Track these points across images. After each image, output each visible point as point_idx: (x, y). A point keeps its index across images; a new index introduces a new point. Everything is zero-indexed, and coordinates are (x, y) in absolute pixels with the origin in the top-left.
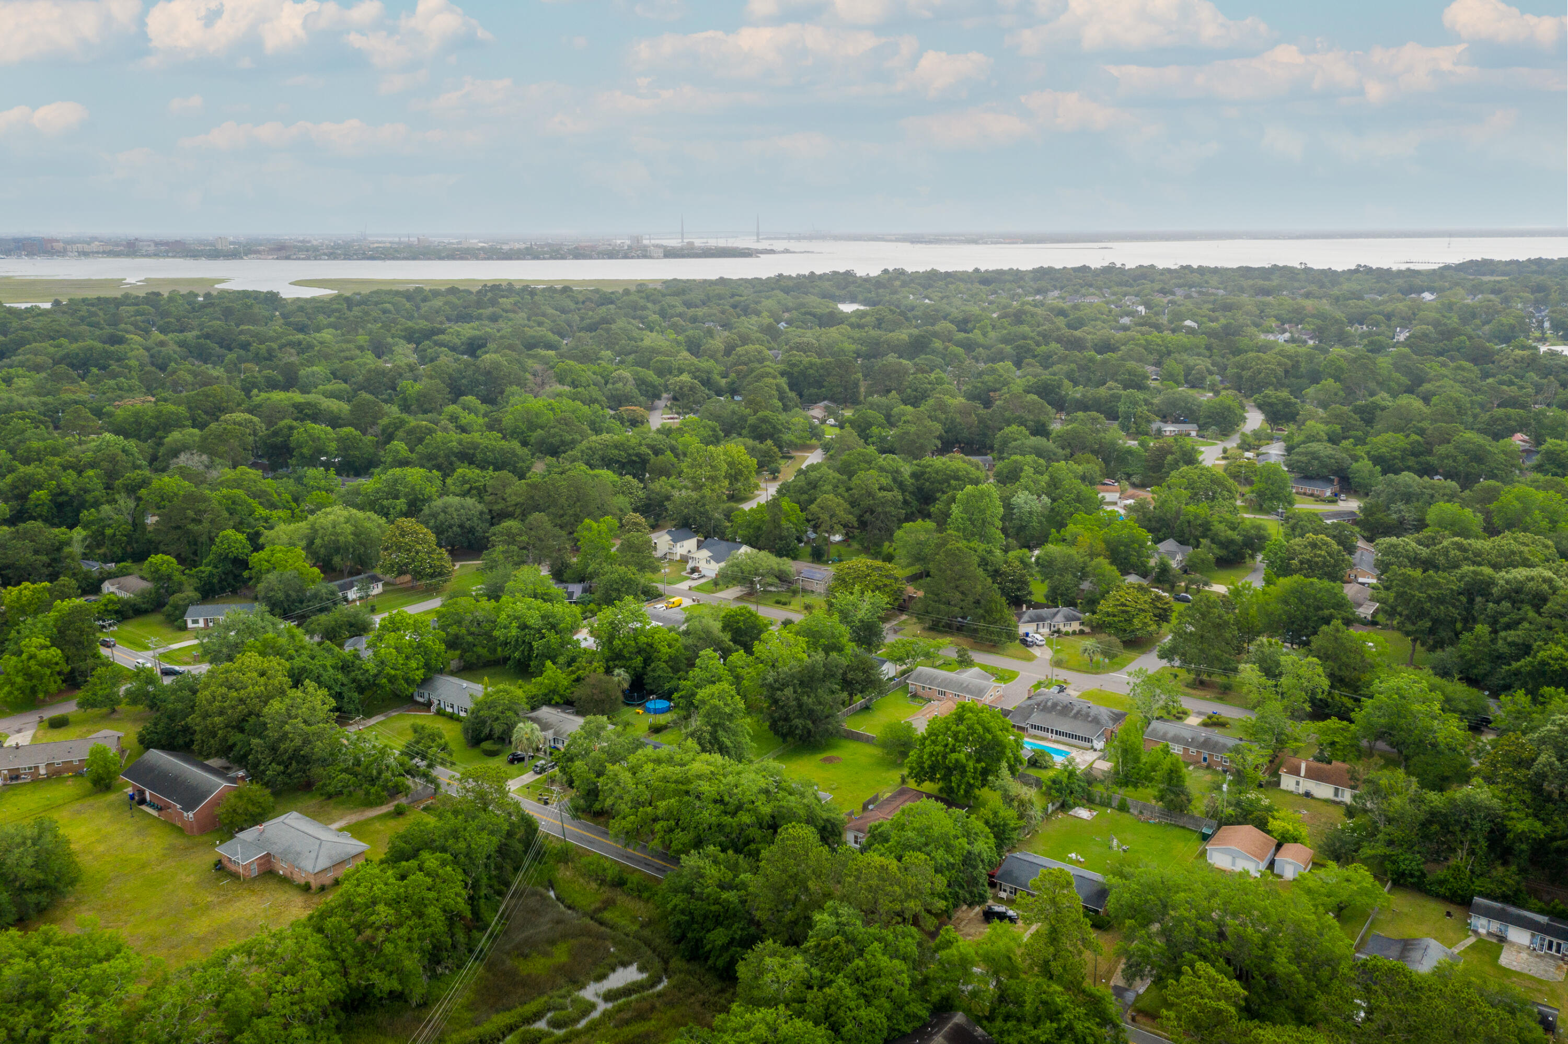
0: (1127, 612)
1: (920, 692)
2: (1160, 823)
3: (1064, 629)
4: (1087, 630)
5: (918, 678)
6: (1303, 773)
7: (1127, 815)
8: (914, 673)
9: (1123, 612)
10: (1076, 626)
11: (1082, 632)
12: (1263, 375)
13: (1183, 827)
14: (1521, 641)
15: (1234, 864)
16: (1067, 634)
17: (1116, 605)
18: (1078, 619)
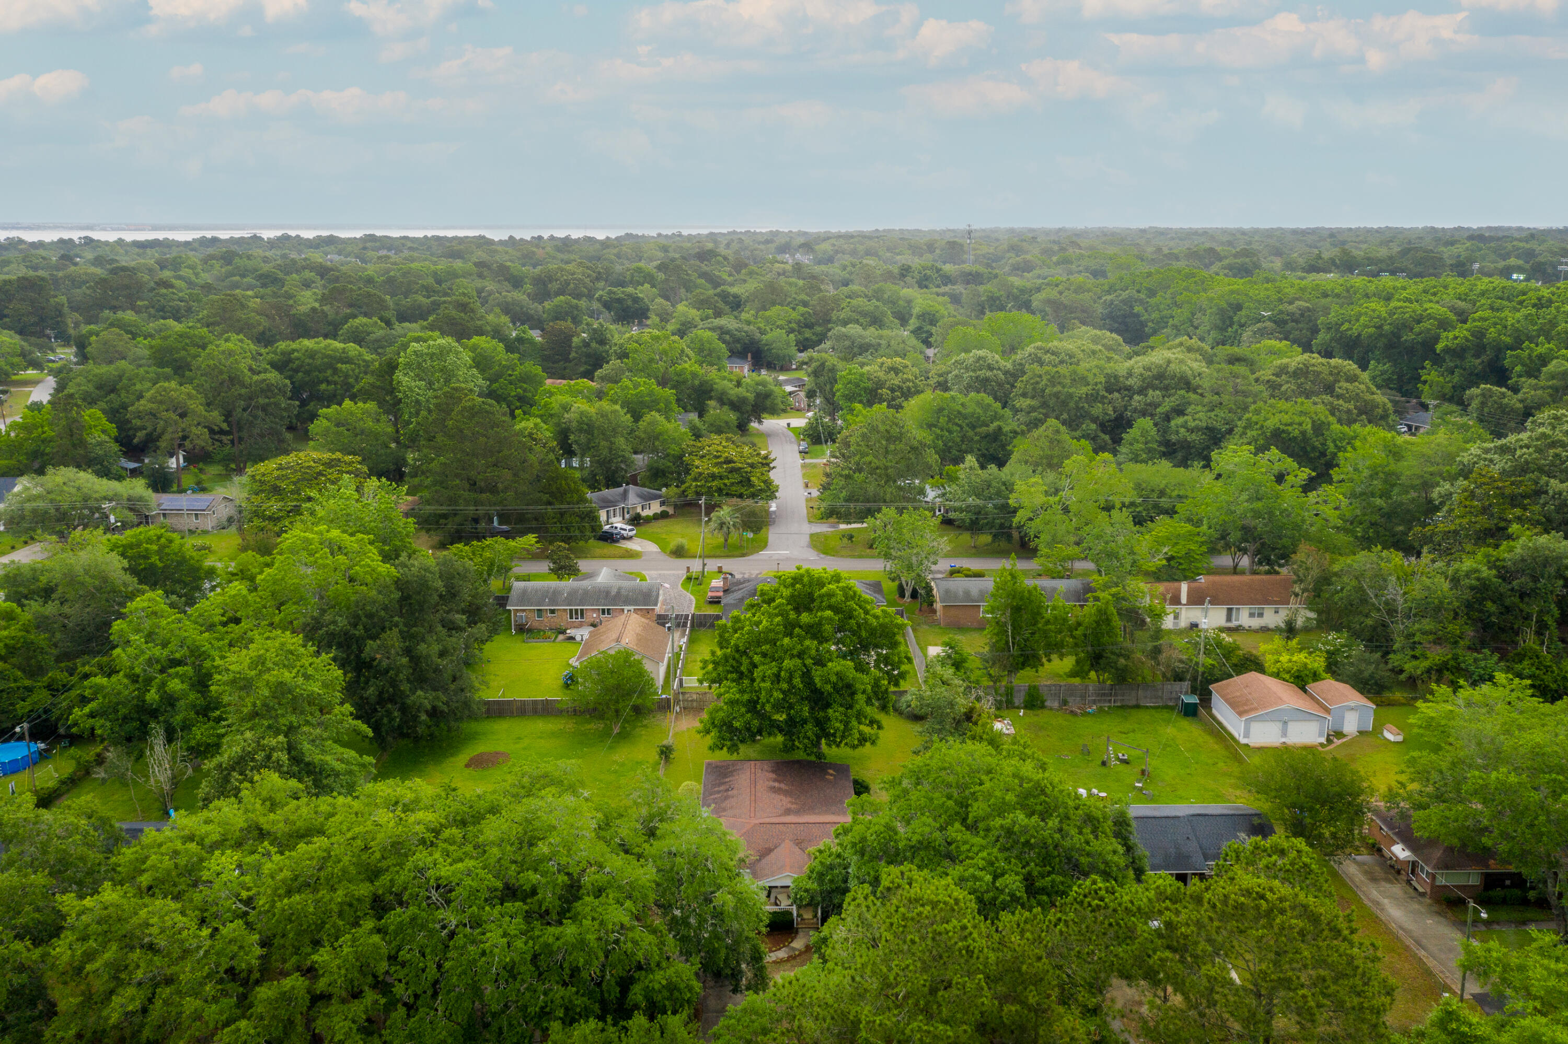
0: (737, 470)
1: (534, 621)
2: (1101, 710)
3: (645, 513)
4: (671, 511)
5: (524, 597)
6: (1184, 600)
7: (1046, 712)
8: (513, 595)
9: (732, 471)
10: (656, 507)
11: (663, 515)
12: (572, 286)
13: (1137, 707)
14: (1204, 425)
15: (1284, 734)
16: (648, 520)
17: (717, 464)
18: (655, 497)
